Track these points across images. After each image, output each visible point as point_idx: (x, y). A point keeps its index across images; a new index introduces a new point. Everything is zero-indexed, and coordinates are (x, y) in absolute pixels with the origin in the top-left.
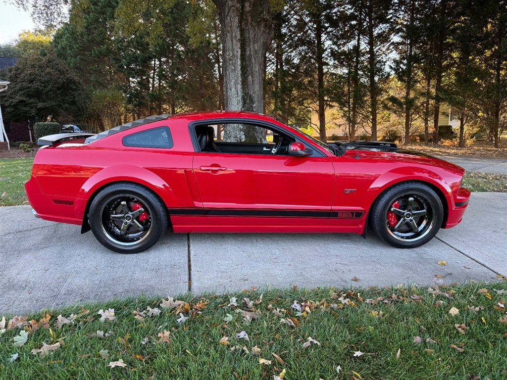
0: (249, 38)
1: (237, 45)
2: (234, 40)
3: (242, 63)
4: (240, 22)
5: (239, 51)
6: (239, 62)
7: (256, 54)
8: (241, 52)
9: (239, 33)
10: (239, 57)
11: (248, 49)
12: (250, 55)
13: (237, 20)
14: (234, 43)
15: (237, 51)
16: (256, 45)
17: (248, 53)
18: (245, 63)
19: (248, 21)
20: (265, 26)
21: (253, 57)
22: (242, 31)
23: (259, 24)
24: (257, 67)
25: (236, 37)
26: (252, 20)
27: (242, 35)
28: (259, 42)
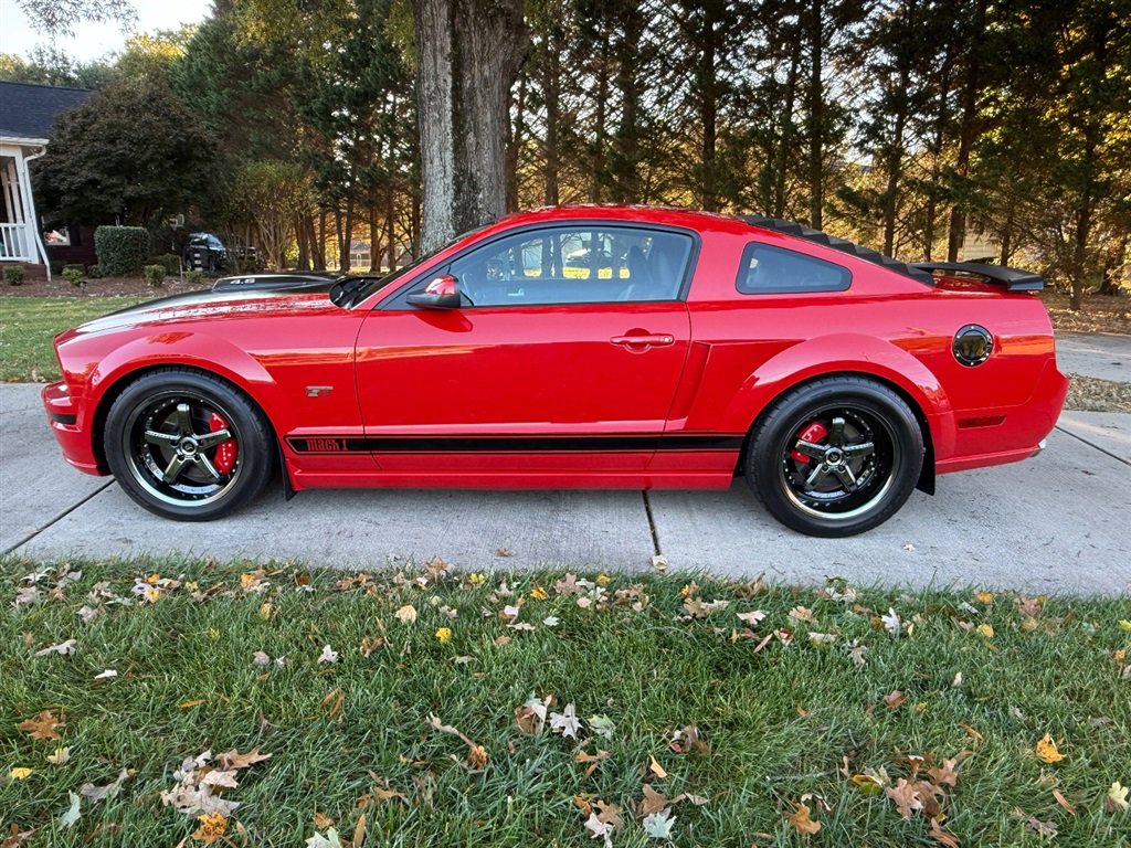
0: (469, 51)
1: (444, 67)
2: (439, 56)
3: (454, 104)
4: (452, 16)
5: (450, 80)
6: (449, 105)
7: (486, 87)
8: (454, 82)
9: (449, 40)
10: (449, 93)
11: (467, 75)
12: (472, 89)
13: (444, 11)
14: (439, 61)
15: (445, 81)
16: (486, 67)
17: (467, 84)
18: (462, 105)
19: (468, 15)
20: (508, 26)
21: (478, 92)
22: (456, 36)
23: (492, 20)
24: (489, 115)
25: (442, 49)
26: (476, 13)
27: (454, 44)
28: (494, 61)
